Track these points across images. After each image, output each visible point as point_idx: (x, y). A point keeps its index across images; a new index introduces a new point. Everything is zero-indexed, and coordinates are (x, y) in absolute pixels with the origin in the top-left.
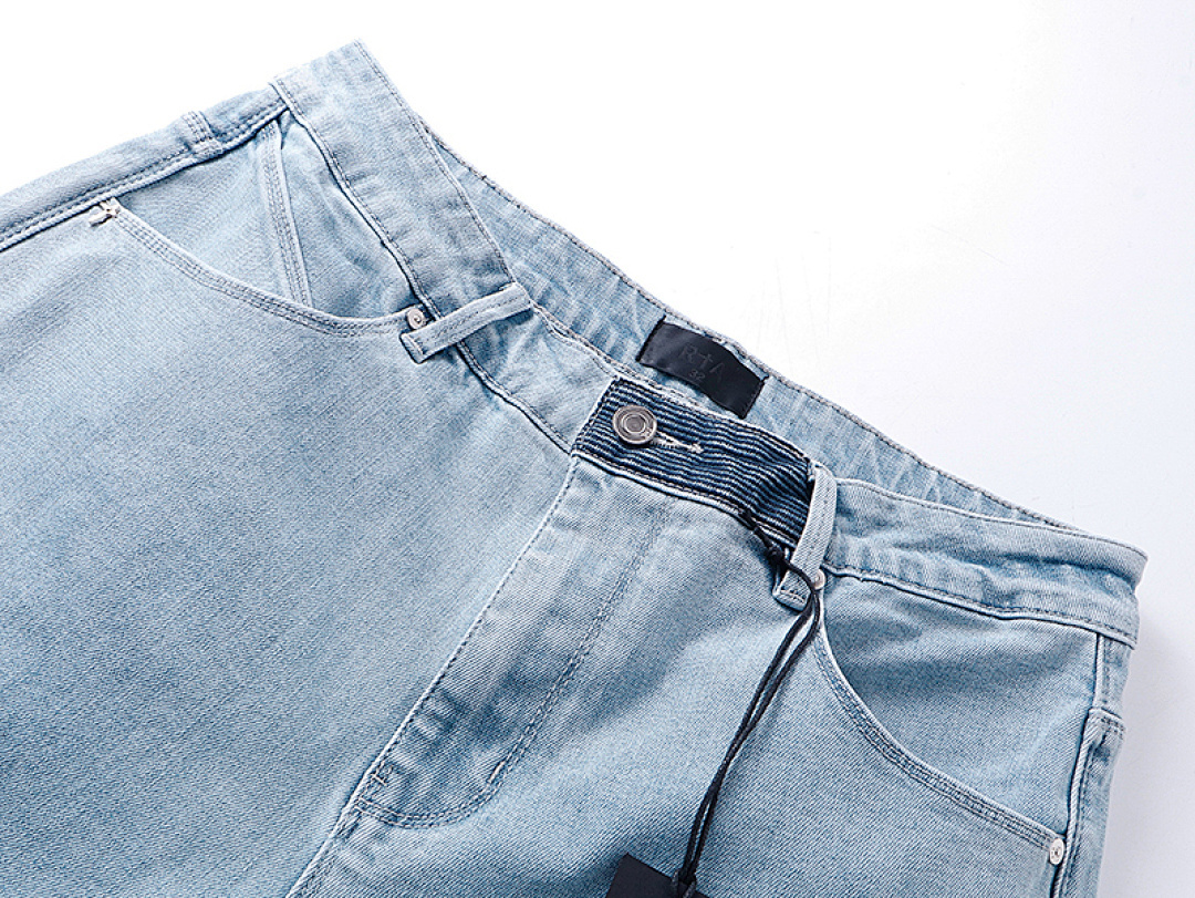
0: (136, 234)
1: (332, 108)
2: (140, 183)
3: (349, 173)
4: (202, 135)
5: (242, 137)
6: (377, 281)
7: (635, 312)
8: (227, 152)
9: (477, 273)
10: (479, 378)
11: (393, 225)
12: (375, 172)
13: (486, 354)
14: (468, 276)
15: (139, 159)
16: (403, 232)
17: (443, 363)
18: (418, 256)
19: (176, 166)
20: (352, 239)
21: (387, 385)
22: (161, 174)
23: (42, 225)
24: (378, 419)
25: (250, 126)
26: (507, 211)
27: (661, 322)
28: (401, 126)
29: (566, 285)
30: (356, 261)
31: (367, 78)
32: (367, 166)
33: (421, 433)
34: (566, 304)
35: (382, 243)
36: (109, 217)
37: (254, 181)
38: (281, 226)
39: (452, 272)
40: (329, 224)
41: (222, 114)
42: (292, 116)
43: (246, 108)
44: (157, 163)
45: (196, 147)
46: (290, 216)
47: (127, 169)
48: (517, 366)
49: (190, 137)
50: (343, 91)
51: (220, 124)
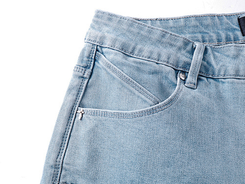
0: (95, 114)
1: (109, 36)
2: (81, 97)
3: (130, 50)
4: (83, 71)
5: (92, 63)
6: (164, 74)
7: (230, 23)
8: (92, 70)
9: (185, 49)
10: (210, 78)
11: (155, 56)
12: (137, 44)
13: (207, 70)
14: (183, 52)
15: (75, 92)
16: (159, 55)
17: (201, 83)
18: (168, 58)
19: (85, 85)
20: (147, 68)
21: (196, 104)
22: (83, 90)
23: (70, 131)
24: (203, 115)
25: (92, 58)
26: (171, 23)
27: (239, 19)
28: (131, 25)
29: (205, 31)
30: (153, 73)
31: (110, 19)
32: (133, 45)
33: (215, 108)
34: (211, 36)
35: (157, 63)
36: (83, 114)
37: (108, 73)
38: (128, 81)
39: (179, 55)
40: (138, 69)
41: (82, 61)
42: (100, 47)
43: (86, 54)
44: (79, 89)
45: (85, 76)
46: (127, 76)
47: (75, 97)
48: (219, 66)
49: (81, 74)
50: (107, 29)
51: (84, 64)
